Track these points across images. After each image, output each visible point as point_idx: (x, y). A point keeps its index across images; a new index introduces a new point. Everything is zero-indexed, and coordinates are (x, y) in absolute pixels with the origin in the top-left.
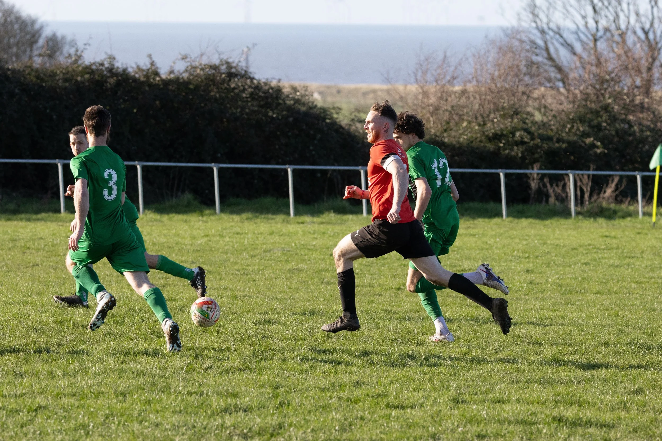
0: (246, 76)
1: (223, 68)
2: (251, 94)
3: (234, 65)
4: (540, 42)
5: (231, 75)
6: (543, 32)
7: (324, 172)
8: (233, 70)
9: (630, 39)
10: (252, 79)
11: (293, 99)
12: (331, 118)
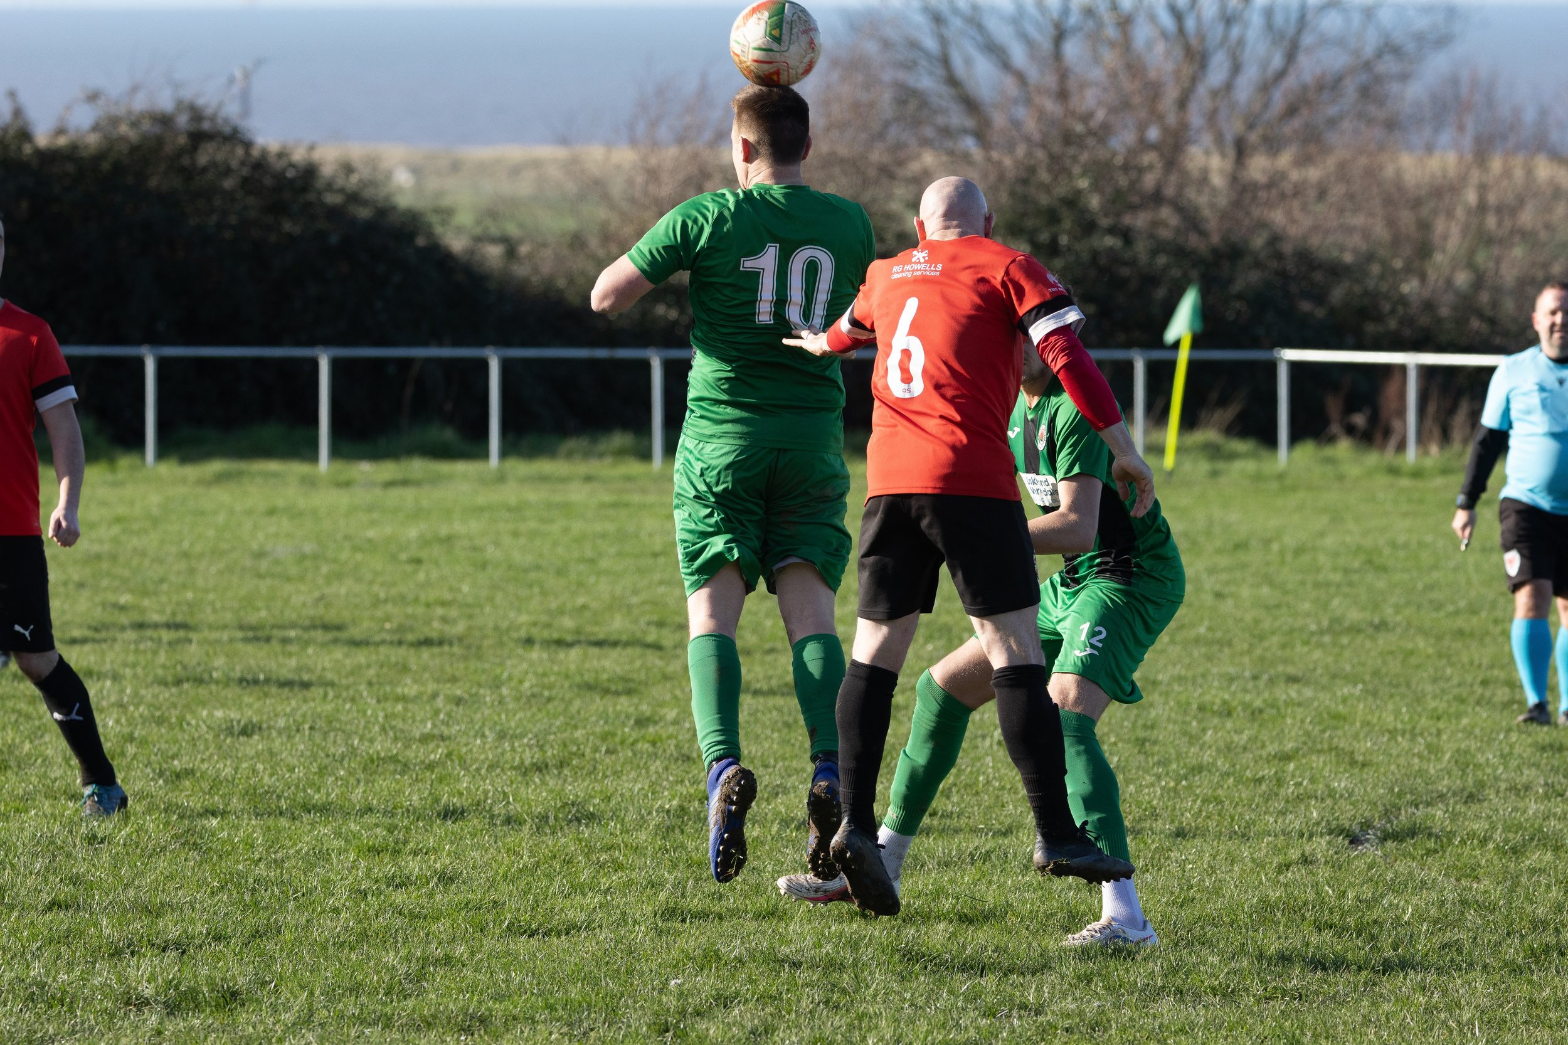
0: (234, 137)
1: (183, 120)
2: (245, 181)
3: (209, 112)
4: (930, 44)
5: (198, 138)
6: (938, 19)
7: (405, 364)
8: (206, 126)
9: (1142, 33)
10: (248, 145)
11: (342, 191)
12: (430, 235)
